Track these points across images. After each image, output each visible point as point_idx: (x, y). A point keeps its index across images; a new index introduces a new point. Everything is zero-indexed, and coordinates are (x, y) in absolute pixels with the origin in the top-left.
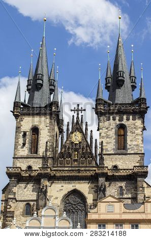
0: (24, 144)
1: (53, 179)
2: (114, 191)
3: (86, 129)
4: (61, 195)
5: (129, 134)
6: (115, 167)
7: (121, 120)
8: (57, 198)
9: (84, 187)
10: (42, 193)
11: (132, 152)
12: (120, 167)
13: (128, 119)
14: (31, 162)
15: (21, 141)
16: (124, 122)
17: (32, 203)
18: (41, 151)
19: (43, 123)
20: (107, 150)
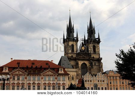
0: (70, 49)
1: (79, 60)
4: (81, 64)
5: (96, 48)
6: (93, 57)
7: (94, 44)
9: (87, 63)
10: (77, 64)
11: (97, 53)
12: (95, 57)
13: (96, 44)
14: (72, 55)
17: (74, 66)
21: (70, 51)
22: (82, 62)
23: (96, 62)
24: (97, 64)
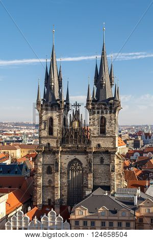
0: (45, 129)
1: (64, 152)
2: (98, 160)
3: (82, 119)
4: (67, 162)
5: (107, 123)
6: (99, 145)
7: (102, 113)
8: (65, 164)
11: (109, 135)
12: (102, 146)
13: (106, 113)
14: (50, 141)
15: (43, 127)
16: (104, 115)
17: (51, 166)
18: (55, 134)
19: (55, 115)
20: (94, 134)
21: (45, 133)
22: (72, 157)
23: (104, 156)
24: (106, 162)
